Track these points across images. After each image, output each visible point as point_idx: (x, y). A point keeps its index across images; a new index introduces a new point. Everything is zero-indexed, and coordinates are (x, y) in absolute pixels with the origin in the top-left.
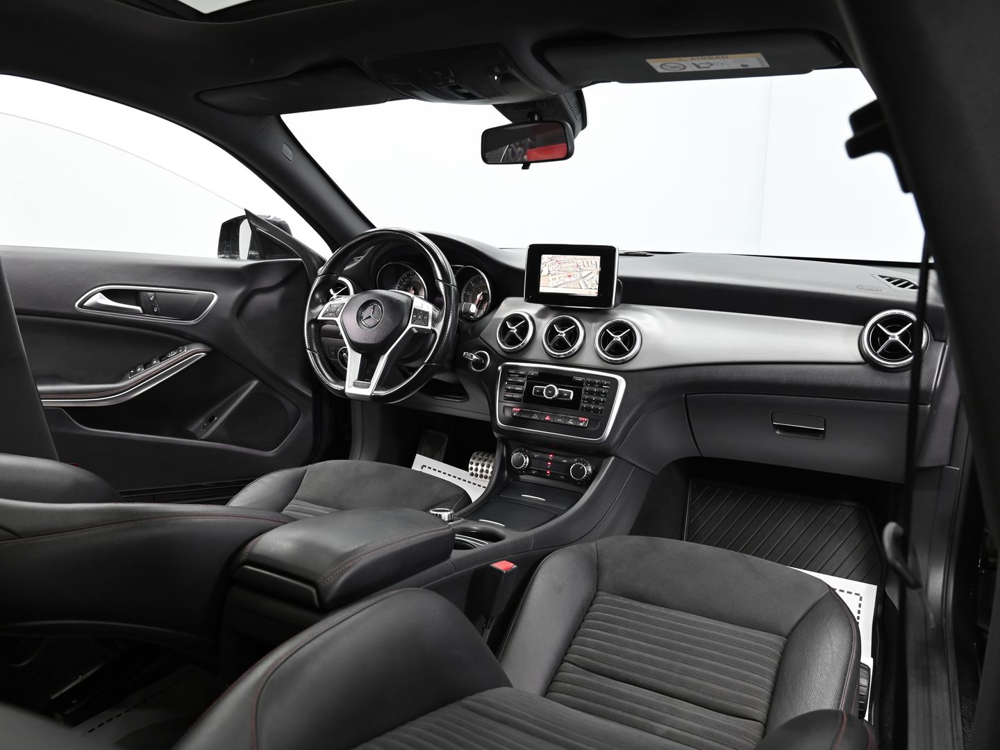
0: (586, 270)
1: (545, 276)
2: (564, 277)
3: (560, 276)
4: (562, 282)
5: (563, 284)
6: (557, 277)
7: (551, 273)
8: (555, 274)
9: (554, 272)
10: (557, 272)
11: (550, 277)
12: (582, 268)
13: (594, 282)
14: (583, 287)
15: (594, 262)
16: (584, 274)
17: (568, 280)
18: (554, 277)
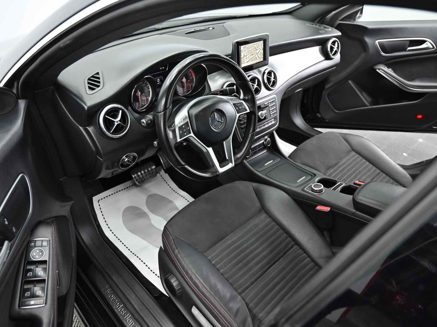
0: (258, 49)
1: (243, 58)
2: (250, 56)
3: (249, 56)
4: (249, 59)
5: (250, 59)
6: (247, 57)
7: (245, 55)
8: (246, 56)
9: (246, 55)
10: (247, 54)
11: (245, 58)
12: (257, 48)
13: (261, 54)
14: (258, 58)
15: (261, 44)
16: (258, 52)
17: (252, 57)
18: (246, 57)
